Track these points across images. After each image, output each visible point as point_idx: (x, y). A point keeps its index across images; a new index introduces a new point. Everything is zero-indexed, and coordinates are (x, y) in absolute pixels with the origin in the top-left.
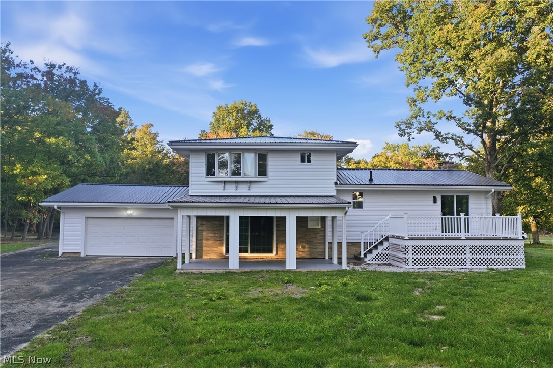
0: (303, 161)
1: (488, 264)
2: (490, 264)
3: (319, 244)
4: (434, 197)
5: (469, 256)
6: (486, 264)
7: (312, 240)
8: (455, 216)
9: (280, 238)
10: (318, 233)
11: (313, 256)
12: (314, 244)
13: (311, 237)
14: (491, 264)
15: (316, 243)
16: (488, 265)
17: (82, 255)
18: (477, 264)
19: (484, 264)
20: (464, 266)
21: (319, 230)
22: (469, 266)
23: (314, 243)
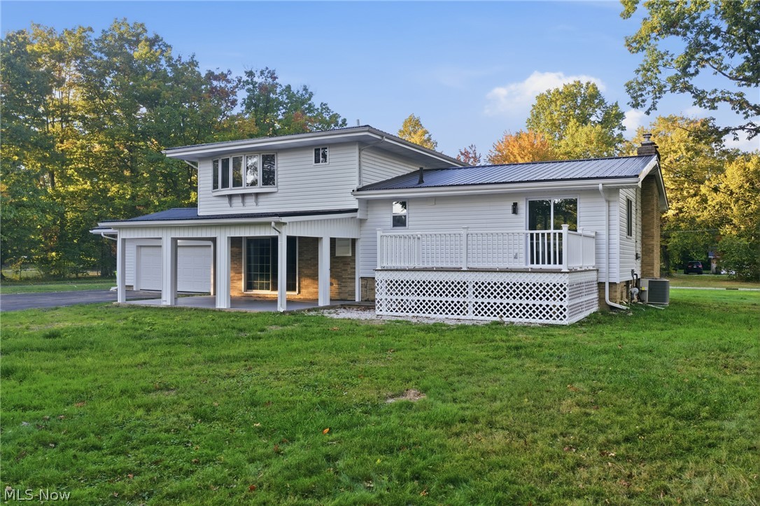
0: (317, 161)
1: (501, 313)
2: (504, 314)
3: (349, 280)
4: (515, 205)
5: (471, 299)
6: (498, 313)
7: (340, 274)
8: (552, 231)
9: (303, 270)
10: (349, 264)
11: (343, 296)
12: (344, 280)
13: (339, 270)
14: (508, 314)
15: (345, 278)
16: (502, 316)
17: (135, 289)
18: (483, 313)
19: (495, 313)
20: (461, 316)
21: (350, 260)
22: (470, 316)
23: (343, 278)
